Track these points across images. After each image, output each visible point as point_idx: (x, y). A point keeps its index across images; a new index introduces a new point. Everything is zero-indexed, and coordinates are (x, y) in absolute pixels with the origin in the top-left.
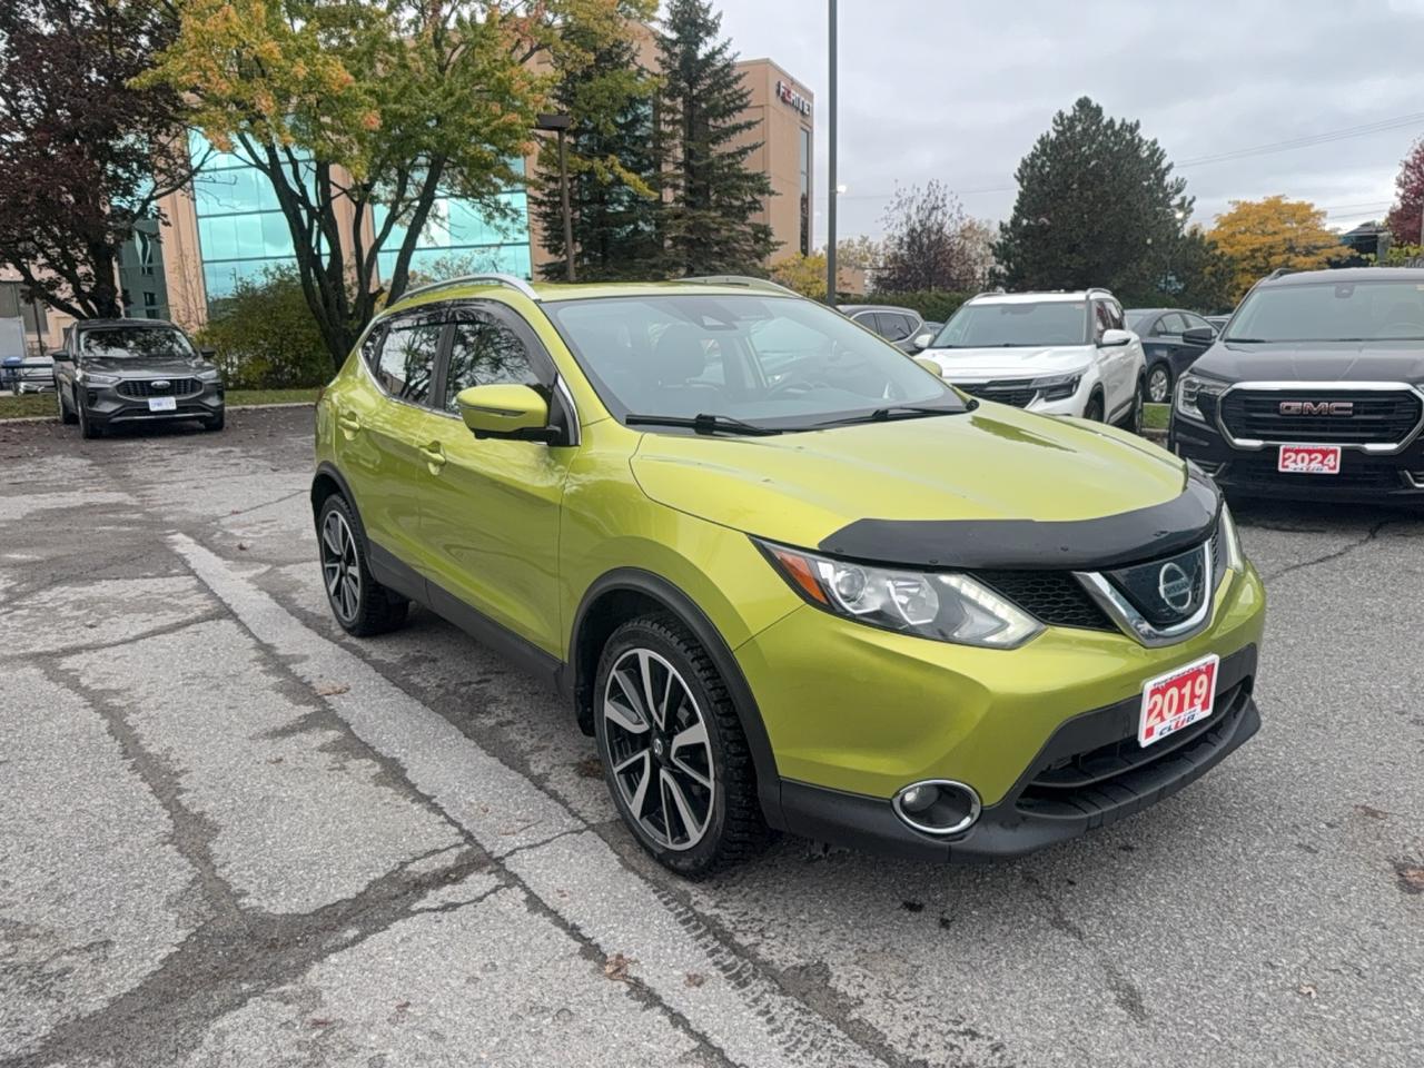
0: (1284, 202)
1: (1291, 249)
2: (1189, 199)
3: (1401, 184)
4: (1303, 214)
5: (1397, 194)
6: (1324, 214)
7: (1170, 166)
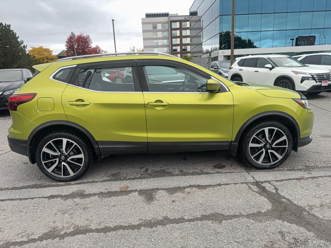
0: (43, 48)
1: (48, 59)
2: (25, 45)
3: (66, 46)
4: (48, 51)
5: (66, 48)
6: (52, 51)
7: (18, 37)
